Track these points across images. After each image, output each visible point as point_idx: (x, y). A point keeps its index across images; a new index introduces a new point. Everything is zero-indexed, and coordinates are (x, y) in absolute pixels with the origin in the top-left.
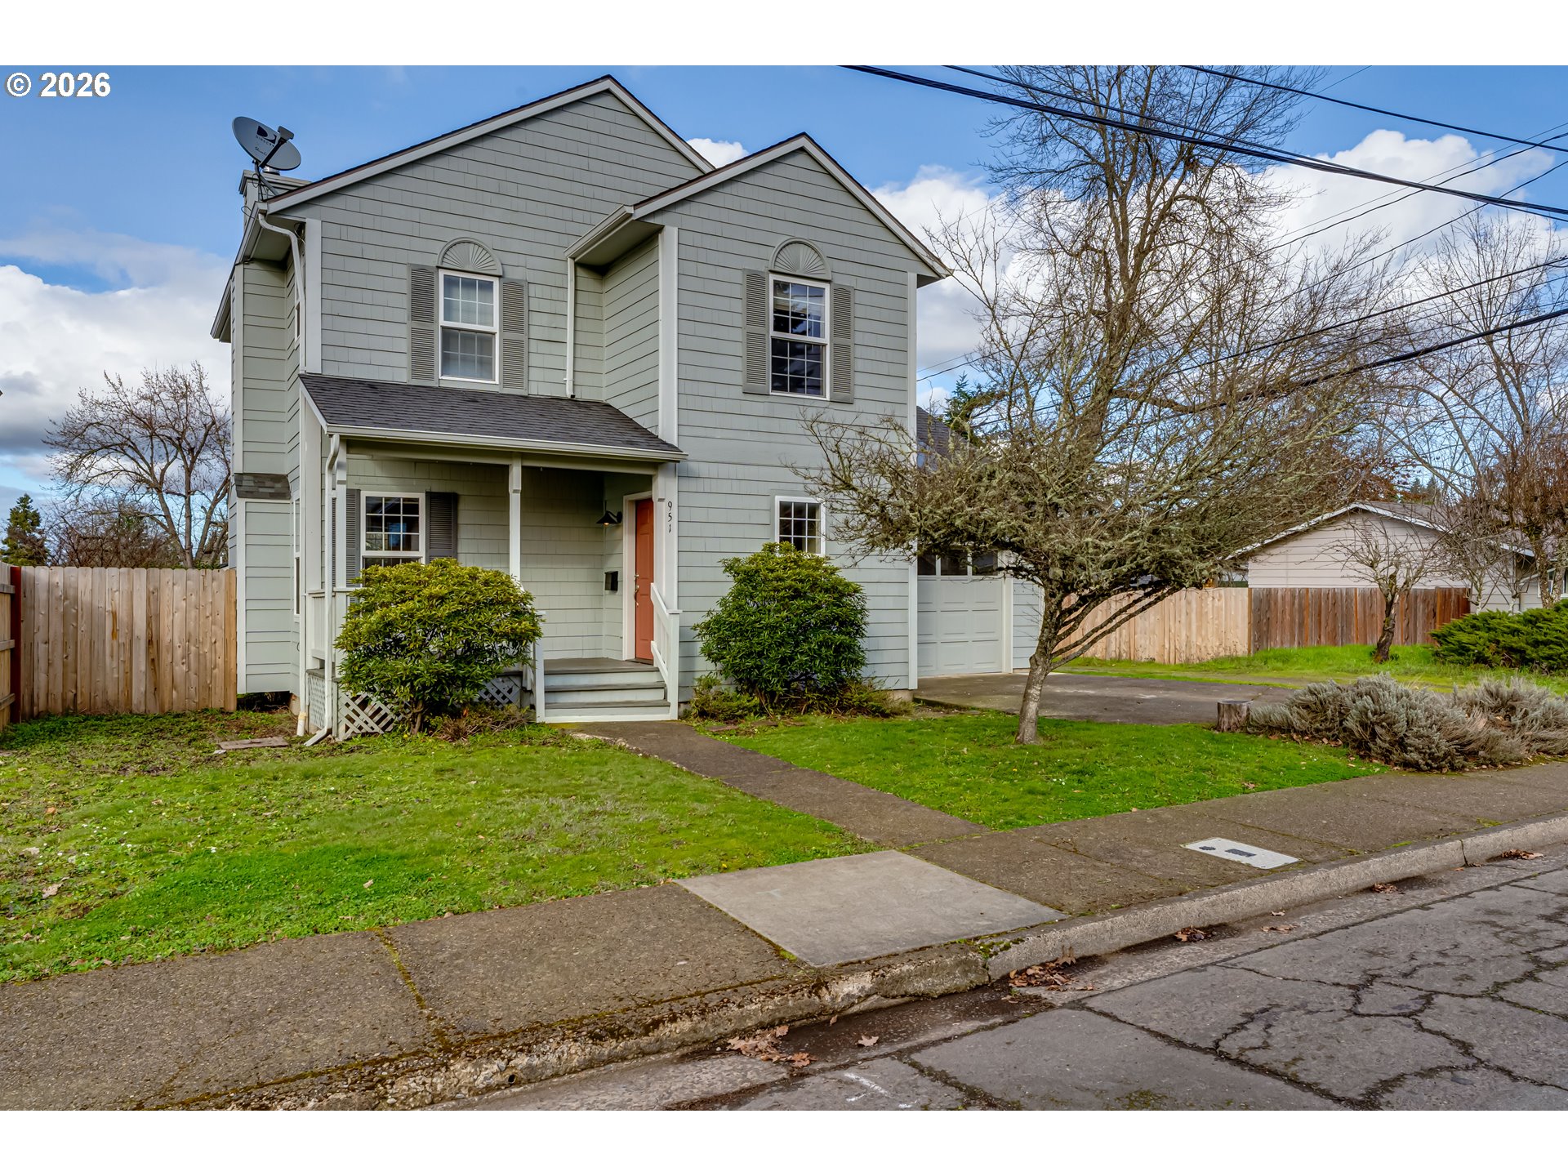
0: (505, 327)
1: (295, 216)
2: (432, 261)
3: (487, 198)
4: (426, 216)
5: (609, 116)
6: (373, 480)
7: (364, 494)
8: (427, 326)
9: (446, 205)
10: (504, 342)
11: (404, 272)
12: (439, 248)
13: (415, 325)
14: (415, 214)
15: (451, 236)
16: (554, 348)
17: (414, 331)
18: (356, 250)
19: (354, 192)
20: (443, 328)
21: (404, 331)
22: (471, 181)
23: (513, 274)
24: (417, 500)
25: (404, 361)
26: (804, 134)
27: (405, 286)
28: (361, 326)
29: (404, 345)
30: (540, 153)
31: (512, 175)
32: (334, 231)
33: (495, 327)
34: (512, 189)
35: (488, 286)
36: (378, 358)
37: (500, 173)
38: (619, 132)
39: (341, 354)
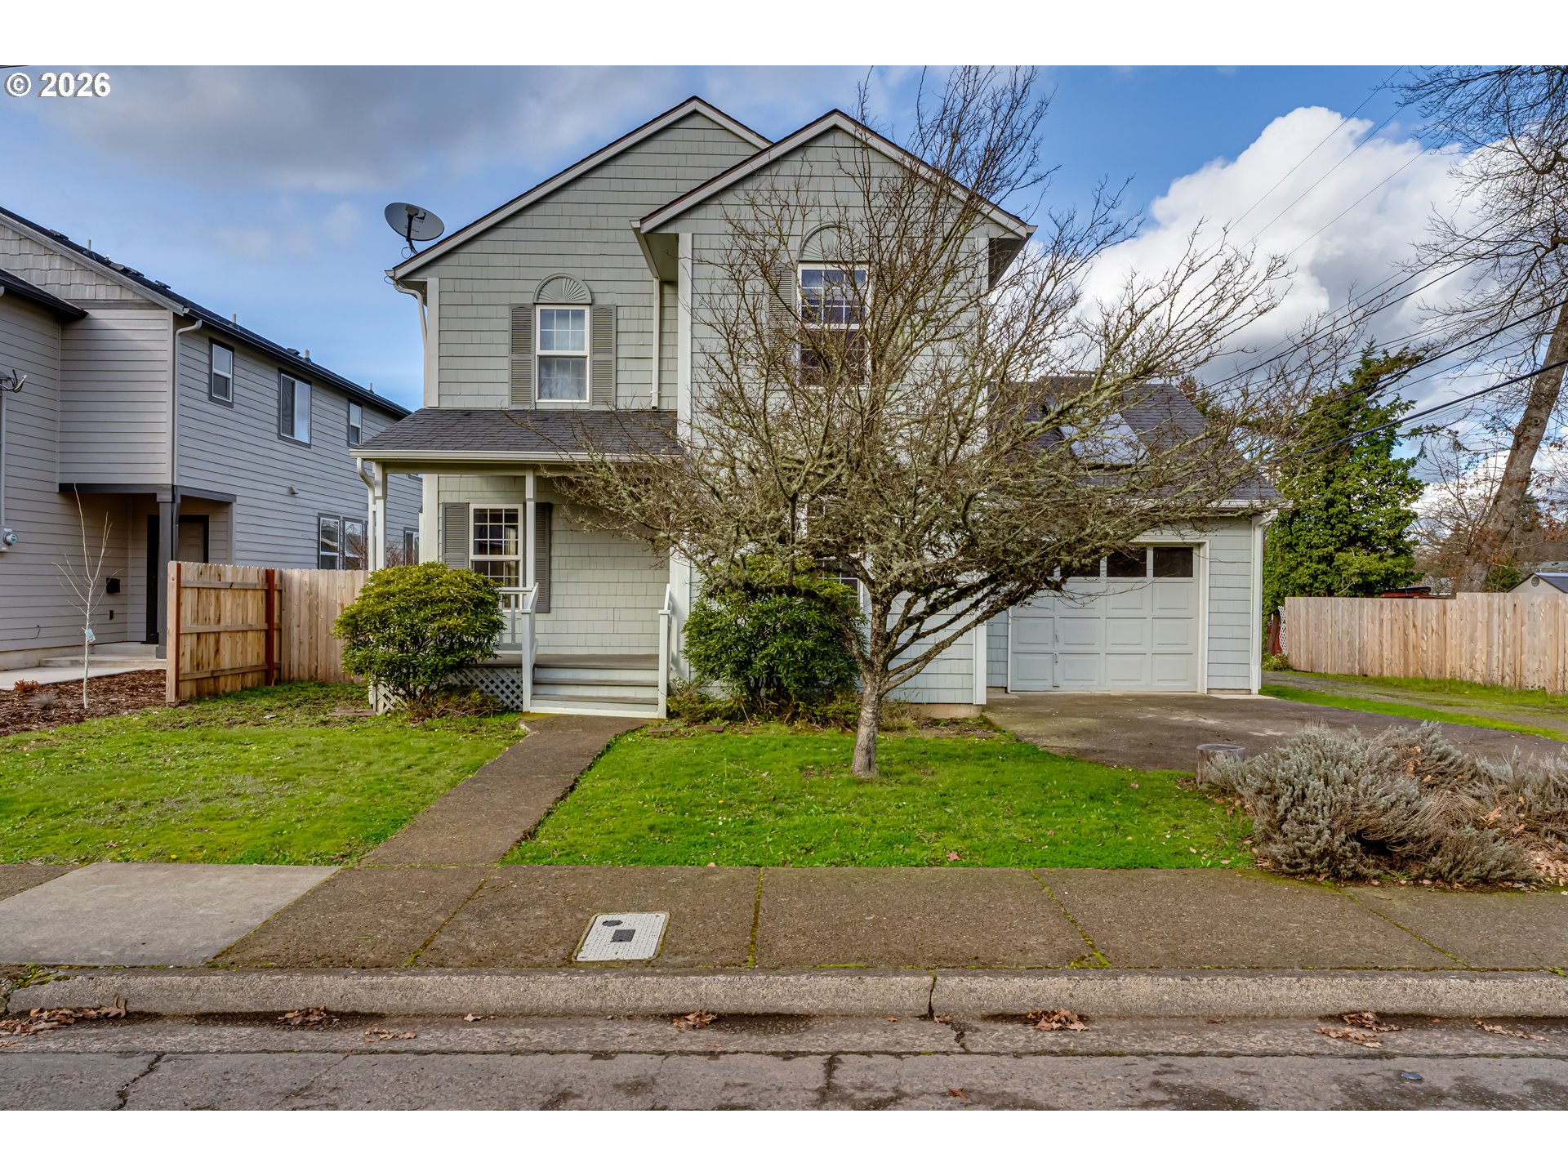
0: (595, 350)
1: (418, 278)
2: (529, 299)
3: (579, 235)
4: (525, 260)
5: (699, 135)
6: (480, 494)
7: (472, 507)
8: (525, 357)
9: (541, 248)
10: (594, 363)
11: (506, 312)
12: (534, 286)
13: (515, 357)
14: (516, 260)
15: (545, 274)
16: (643, 364)
17: (513, 363)
18: (466, 299)
19: (465, 250)
20: (540, 357)
21: (505, 363)
22: (565, 222)
23: (602, 301)
24: (516, 510)
25: (505, 389)
26: (835, 111)
27: (506, 324)
28: (470, 363)
29: (505, 376)
30: (629, 185)
31: (602, 210)
32: (449, 285)
33: (586, 352)
34: (602, 222)
35: (580, 314)
36: (485, 389)
37: (592, 210)
38: (709, 148)
39: (455, 389)
